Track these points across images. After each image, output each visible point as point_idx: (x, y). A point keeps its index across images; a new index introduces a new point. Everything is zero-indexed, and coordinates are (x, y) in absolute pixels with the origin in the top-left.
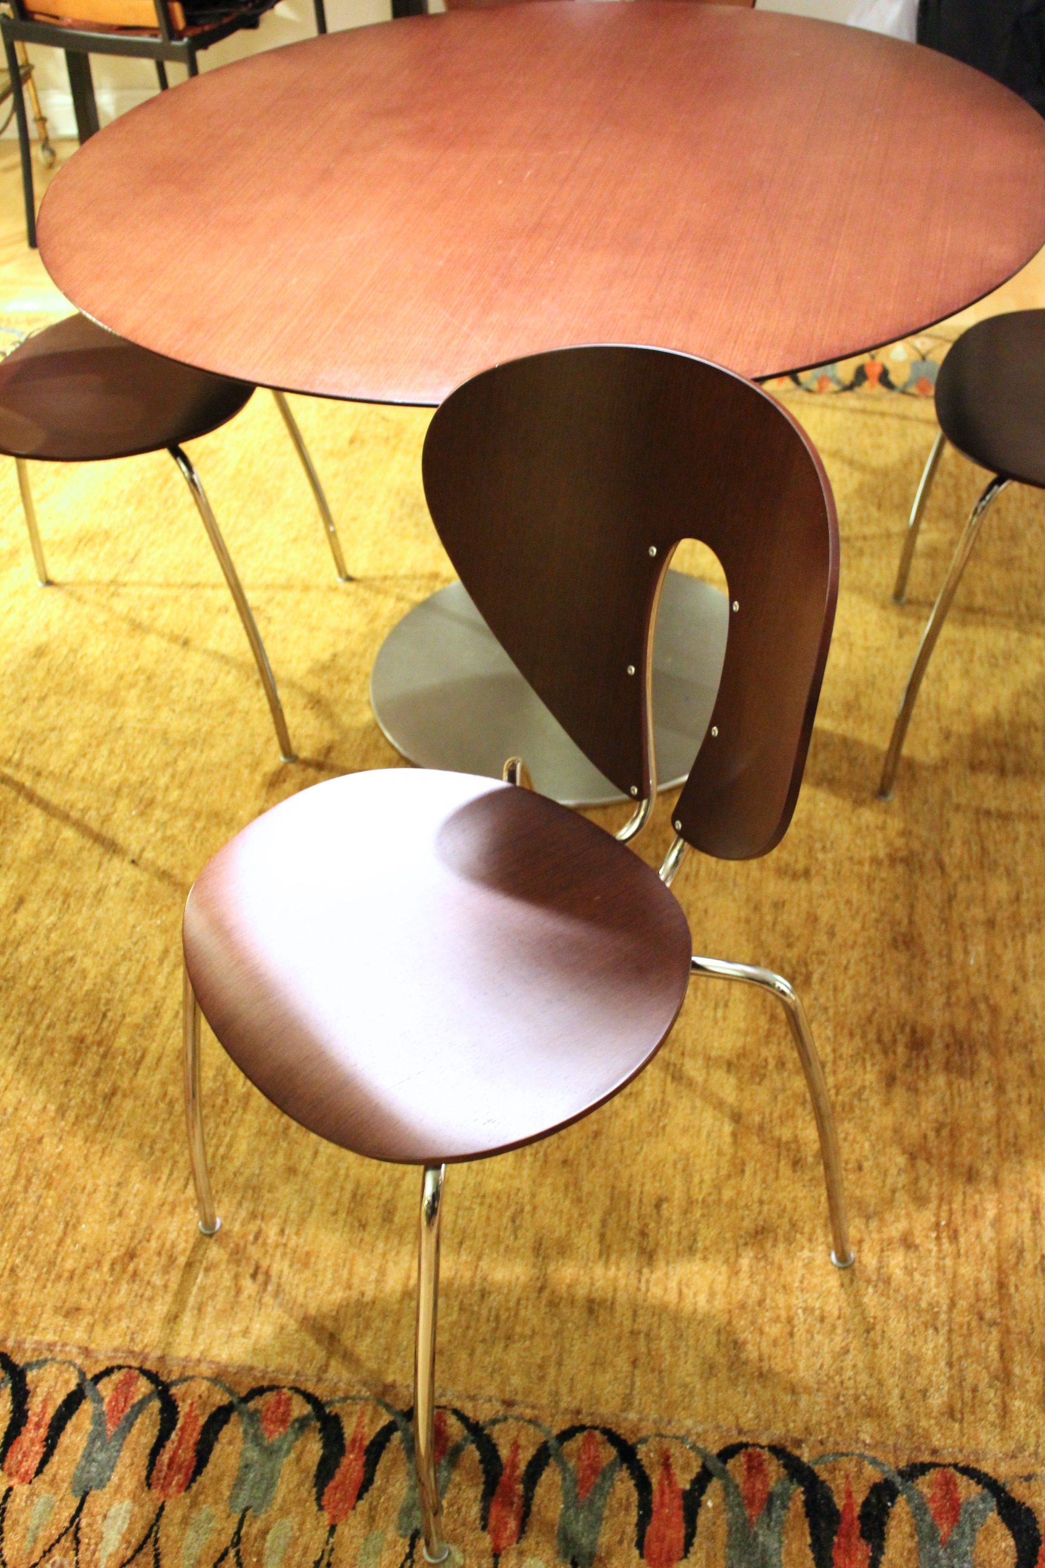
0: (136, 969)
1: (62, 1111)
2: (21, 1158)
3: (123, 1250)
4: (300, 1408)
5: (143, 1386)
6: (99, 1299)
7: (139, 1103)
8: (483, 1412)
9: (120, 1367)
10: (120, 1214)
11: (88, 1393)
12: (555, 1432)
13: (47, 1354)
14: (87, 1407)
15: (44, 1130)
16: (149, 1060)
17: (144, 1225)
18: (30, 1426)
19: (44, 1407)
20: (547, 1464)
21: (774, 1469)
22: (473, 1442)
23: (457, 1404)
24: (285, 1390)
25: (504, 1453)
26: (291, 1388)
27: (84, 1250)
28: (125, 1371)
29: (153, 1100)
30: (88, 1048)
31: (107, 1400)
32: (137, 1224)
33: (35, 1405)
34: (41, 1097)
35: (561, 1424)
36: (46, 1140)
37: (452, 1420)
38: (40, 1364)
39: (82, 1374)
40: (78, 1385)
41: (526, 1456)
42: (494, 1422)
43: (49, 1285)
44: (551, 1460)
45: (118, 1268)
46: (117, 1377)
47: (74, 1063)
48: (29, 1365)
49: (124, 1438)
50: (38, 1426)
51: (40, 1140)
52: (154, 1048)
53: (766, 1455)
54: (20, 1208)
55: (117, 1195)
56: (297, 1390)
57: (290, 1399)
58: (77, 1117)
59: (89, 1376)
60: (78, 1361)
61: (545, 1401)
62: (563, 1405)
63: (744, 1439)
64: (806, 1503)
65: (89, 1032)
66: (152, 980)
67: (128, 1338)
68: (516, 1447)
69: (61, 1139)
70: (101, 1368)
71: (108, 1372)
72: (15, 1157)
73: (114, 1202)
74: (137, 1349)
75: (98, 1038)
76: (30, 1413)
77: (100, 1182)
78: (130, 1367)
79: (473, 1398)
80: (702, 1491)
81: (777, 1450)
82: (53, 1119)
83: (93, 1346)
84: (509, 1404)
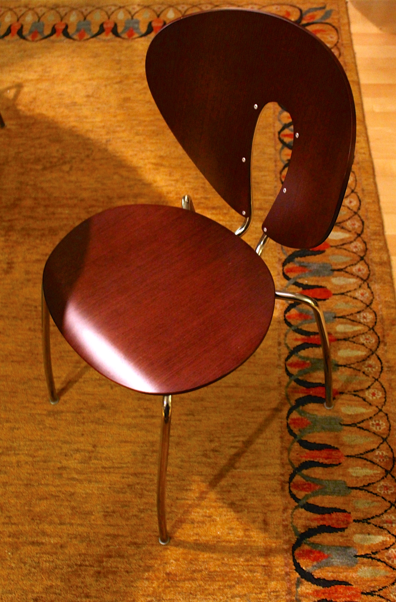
0: (45, 557)
1: (148, 568)
2: (179, 581)
3: (229, 510)
4: (295, 415)
5: (298, 478)
6: (257, 512)
7: (141, 528)
8: (285, 352)
9: (290, 491)
10: (210, 517)
11: (304, 502)
12: (288, 328)
13: (290, 527)
14: (311, 501)
15: (162, 575)
16: (112, 531)
17: (214, 504)
18: (325, 523)
19: (315, 519)
20: (301, 329)
21: (290, 266)
22: (297, 353)
23: (283, 360)
24: (289, 422)
25: (299, 343)
26: (287, 420)
27: (231, 529)
28: (292, 489)
29: (138, 521)
30: (104, 568)
31: (307, 493)
32: (214, 507)
33: (314, 524)
34: (138, 584)
35: (285, 326)
36: (168, 571)
37: (290, 361)
38: (295, 529)
39: (296, 507)
40: (302, 508)
41: (299, 336)
42: (288, 347)
43: (253, 539)
44: (300, 327)
45: (240, 509)
46: (294, 491)
47: (114, 573)
48: (296, 533)
49: (322, 480)
50: (324, 519)
51: (168, 574)
52: (104, 530)
53: (286, 267)
54: (212, 570)
55: (198, 522)
56: (288, 417)
57: (292, 419)
58: (152, 559)
59: (297, 504)
60: (290, 511)
61: (277, 333)
62: (277, 327)
63: (281, 274)
64: (301, 257)
65: (91, 571)
66: (55, 545)
67: (276, 493)
68: (296, 340)
69: (166, 563)
70: (292, 501)
71: (293, 496)
72: (181, 584)
73: (203, 522)
74: (279, 487)
75: (97, 564)
76: (319, 525)
77: (192, 533)
78: (289, 487)
79: (280, 355)
80: (302, 284)
81: (284, 265)
82: (154, 571)
83: (282, 508)
84: (280, 344)
